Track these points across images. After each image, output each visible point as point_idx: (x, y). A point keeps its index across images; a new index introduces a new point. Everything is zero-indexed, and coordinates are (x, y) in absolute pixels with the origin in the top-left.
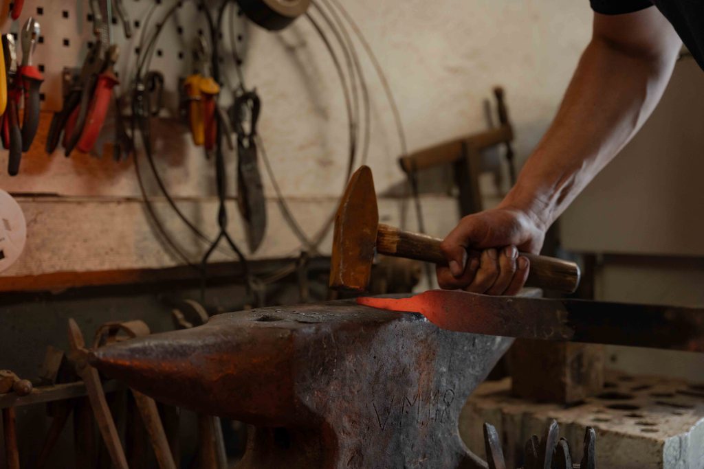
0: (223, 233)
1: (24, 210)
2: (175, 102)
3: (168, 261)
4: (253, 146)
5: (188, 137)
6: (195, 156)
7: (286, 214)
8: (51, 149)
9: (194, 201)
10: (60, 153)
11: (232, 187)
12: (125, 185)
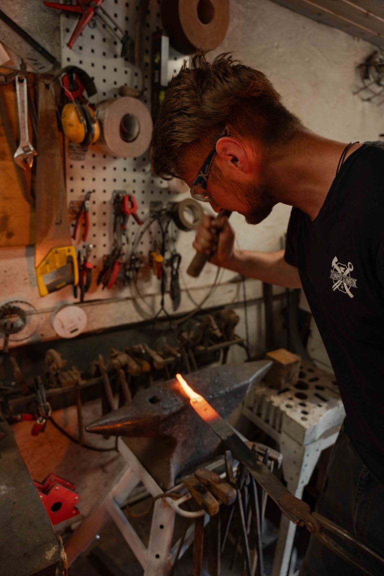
0: (163, 308)
1: (85, 310)
2: (147, 260)
3: (141, 319)
4: (177, 273)
5: (152, 271)
6: (154, 279)
7: (189, 296)
8: (98, 284)
9: (152, 295)
10: (101, 286)
11: (168, 288)
12: (126, 293)
